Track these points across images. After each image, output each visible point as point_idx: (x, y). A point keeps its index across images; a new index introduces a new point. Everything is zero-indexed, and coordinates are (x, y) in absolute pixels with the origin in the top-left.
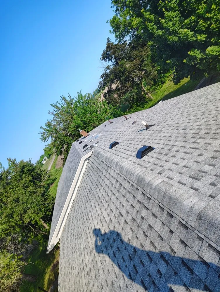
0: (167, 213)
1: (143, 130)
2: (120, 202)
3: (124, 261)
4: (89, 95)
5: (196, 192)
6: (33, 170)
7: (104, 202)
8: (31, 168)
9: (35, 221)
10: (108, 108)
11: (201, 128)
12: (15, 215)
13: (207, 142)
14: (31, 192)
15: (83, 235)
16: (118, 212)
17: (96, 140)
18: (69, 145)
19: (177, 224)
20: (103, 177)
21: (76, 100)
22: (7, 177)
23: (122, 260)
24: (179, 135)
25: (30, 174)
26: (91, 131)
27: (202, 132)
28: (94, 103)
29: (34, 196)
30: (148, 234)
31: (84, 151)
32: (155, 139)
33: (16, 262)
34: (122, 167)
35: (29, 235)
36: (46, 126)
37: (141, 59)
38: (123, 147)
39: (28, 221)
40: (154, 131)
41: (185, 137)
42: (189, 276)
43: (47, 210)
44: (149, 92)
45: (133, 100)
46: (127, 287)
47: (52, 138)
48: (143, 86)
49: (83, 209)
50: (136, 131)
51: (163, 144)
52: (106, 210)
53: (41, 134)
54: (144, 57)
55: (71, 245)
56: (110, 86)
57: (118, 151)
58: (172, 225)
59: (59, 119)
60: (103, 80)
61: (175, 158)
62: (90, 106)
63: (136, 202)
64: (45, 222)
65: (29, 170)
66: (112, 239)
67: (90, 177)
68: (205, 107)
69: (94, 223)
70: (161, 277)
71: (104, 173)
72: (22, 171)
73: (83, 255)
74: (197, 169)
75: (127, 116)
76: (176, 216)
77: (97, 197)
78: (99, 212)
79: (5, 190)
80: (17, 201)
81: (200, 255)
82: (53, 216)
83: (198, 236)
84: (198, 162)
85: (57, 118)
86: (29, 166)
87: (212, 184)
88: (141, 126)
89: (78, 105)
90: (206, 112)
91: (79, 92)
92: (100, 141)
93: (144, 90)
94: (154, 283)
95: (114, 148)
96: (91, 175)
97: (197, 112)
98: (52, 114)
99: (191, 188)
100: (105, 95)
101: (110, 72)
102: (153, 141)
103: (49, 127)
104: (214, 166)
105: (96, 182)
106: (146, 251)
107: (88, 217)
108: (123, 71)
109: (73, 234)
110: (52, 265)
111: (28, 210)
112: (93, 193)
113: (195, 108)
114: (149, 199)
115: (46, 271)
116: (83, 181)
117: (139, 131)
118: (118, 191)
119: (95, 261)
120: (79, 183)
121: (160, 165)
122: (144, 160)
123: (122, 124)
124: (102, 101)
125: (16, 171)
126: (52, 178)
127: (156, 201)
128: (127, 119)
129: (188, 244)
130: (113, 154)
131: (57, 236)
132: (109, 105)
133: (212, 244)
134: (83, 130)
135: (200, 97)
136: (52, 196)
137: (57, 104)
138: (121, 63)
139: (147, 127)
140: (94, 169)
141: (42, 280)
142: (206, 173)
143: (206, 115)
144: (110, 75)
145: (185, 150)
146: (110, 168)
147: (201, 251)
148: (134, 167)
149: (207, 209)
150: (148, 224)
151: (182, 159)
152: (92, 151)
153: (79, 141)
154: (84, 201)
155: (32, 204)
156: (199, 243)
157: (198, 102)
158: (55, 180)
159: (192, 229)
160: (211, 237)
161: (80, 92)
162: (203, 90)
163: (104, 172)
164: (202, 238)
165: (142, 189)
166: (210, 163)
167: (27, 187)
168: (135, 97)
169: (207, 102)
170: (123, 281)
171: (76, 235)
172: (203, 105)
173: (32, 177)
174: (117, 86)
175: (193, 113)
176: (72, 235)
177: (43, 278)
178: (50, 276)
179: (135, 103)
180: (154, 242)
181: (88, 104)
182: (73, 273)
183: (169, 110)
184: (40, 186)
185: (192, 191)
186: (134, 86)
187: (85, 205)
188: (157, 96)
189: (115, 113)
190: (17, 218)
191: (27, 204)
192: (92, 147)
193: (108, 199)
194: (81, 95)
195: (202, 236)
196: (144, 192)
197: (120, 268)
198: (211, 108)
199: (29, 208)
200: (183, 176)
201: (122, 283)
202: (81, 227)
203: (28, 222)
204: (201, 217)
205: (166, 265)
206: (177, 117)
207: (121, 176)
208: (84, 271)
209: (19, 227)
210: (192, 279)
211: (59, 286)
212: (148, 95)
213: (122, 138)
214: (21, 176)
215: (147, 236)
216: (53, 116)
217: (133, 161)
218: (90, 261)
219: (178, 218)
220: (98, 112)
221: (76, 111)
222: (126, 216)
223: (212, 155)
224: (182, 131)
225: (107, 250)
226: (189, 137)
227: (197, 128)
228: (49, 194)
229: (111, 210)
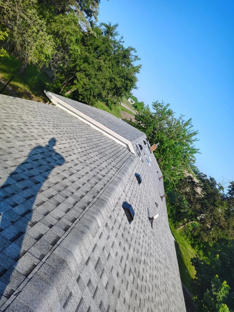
0: (69, 226)
1: (149, 214)
2: (83, 176)
3: (29, 169)
4: (194, 161)
5: (85, 262)
6: (126, 90)
7: (85, 158)
8: (128, 88)
9: (76, 84)
10: (175, 178)
11: (143, 280)
12: (86, 65)
13: (129, 285)
14: (105, 84)
15: (56, 130)
16: (74, 171)
17: (145, 160)
18: (144, 130)
19: (58, 235)
20: (109, 161)
21: (191, 146)
22: (125, 63)
23: (30, 167)
24: (139, 255)
25: (123, 86)
26: (155, 155)
27: (139, 281)
28: (184, 165)
29: (100, 86)
30: (51, 200)
31: (136, 145)
32: (138, 226)
33: (43, 60)
34: (117, 185)
35: (63, 75)
36: (169, 110)
37: (225, 227)
38: (135, 188)
39: (78, 76)
40: (146, 226)
41: (136, 261)
42: (9, 237)
43: (84, 97)
44: (185, 227)
45: (179, 207)
46: (6, 168)
47: (155, 113)
48: (194, 222)
49: (80, 134)
50: (149, 205)
51: (133, 234)
52: (78, 158)
53: (161, 103)
54: (226, 231)
55: (48, 116)
56: (200, 186)
57: (132, 183)
58: (58, 229)
59: (173, 124)
60: (208, 179)
61: (118, 245)
62: (181, 160)
63: (82, 193)
64: (72, 92)
65: (127, 85)
66: (50, 161)
67: (110, 147)
68: (163, 290)
69: (66, 143)
70: (11, 206)
71: (113, 162)
72: (127, 79)
73: (38, 127)
74: (105, 269)
75: (164, 199)
76: (65, 235)
77: (91, 151)
78: (76, 151)
79: (112, 59)
80: (100, 69)
81: (27, 253)
82: (78, 102)
83: (45, 255)
84: (111, 271)
85: (175, 123)
86: (131, 86)
87: (90, 281)
88: (152, 212)
89: (184, 147)
90: (158, 290)
91: (199, 151)
92: (143, 164)
93: (189, 223)
94: (6, 197)
95: (135, 178)
96: (112, 148)
97: (160, 280)
98: (180, 118)
99: (89, 258)
100: (190, 178)
101: (216, 189)
102: (137, 224)
103: (167, 113)
104: (106, 288)
105: (104, 153)
106: (36, 194)
107: (73, 138)
108: (215, 205)
109: (59, 120)
110: (31, 92)
111: (88, 78)
112: (95, 148)
113: (163, 278)
114: (84, 208)
115: (26, 85)
116: (106, 138)
117: (148, 209)
118: (94, 176)
119: (32, 138)
120: (105, 134)
121: (114, 227)
122: (120, 210)
123: (157, 190)
124: (184, 174)
125: (129, 73)
126: (113, 106)
127: (81, 216)
128: (161, 197)
129: (38, 242)
130: (130, 177)
131: (59, 103)
132: (179, 180)
133: (36, 270)
134: (157, 148)
135: (174, 286)
136: (96, 103)
137: (190, 126)
138: (224, 203)
139: (151, 219)
140: (117, 153)
141: (18, 80)
142: (101, 277)
143: (155, 290)
144: (213, 189)
145: (125, 258)
146: (117, 171)
147: (31, 255)
148: (115, 198)
149: (68, 271)
150: (61, 202)
151: (117, 253)
152: (135, 154)
153: (146, 141)
154: (87, 136)
155: (94, 83)
156: (38, 255)
157: (169, 283)
158: (111, 109)
159: (52, 250)
160: (42, 269)
161: (199, 153)
162: (181, 291)
163: (114, 164)
164: (43, 260)
165: (94, 202)
166: (110, 284)
167: (111, 81)
168: (182, 211)
169: (168, 293)
170: (12, 165)
171: (57, 123)
172: (165, 288)
173: (120, 87)
174: (198, 193)
175: (159, 275)
176: (57, 119)
177: (20, 82)
178: (21, 88)
179: (175, 209)
180: (44, 205)
181: (184, 158)
182: (23, 113)
183: (165, 247)
184: (108, 93)
185: (86, 259)
186: (195, 212)
187: (83, 136)
188: (179, 236)
189: (169, 184)
190: (82, 67)
191: (94, 78)
192: (139, 154)
193: (87, 163)
194: (195, 152)
195: (44, 260)
196: (91, 204)
197: (23, 164)
198: (161, 296)
199: (90, 80)
200: (101, 250)
201: (10, 163)
202: (64, 129)
203: (76, 76)
204: (62, 263)
205: (21, 214)
206: (157, 256)
207: (108, 181)
208: (24, 125)
209: (73, 67)
210: (6, 239)
211: (13, 97)
212: (182, 225)
213: (144, 189)
214: (123, 77)
215: (49, 199)
216: (178, 118)
217: (122, 197)
218: (32, 134)
219: (63, 237)
220: (173, 167)
221: (179, 144)
222: (70, 180)
223: (116, 288)
224: (143, 258)
225: (41, 153)
226: (137, 265)
227: (144, 276)
228: (99, 101)
229: (77, 164)
